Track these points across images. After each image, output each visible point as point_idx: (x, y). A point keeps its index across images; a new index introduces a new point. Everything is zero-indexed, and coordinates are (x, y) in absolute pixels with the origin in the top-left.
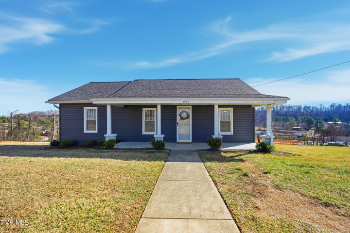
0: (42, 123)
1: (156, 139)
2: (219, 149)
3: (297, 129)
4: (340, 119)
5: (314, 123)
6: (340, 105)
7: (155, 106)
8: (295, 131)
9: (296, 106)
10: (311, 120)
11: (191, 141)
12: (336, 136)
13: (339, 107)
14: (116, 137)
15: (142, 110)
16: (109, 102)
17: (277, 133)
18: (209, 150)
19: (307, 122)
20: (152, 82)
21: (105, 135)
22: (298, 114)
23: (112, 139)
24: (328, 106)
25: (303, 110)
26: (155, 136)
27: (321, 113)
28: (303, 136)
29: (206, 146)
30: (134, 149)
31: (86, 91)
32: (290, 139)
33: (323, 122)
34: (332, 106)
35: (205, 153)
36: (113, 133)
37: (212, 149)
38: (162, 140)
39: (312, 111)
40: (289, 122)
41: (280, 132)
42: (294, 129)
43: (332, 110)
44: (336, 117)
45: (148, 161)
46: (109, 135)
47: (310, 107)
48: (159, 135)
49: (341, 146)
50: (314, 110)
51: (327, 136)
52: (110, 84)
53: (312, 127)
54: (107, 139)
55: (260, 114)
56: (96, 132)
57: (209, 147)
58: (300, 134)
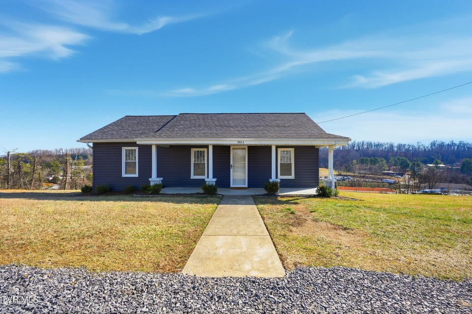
0: (48, 165)
1: (207, 183)
2: (277, 194)
3: (388, 174)
4: (443, 161)
5: (410, 165)
6: (443, 143)
7: (207, 146)
8: (385, 177)
9: (387, 144)
10: (406, 161)
11: (246, 186)
12: (436, 182)
13: (442, 145)
14: (162, 181)
15: (190, 151)
16: (154, 141)
17: (362, 179)
18: (265, 195)
19: (401, 164)
20: (201, 117)
21: (150, 179)
22: (390, 154)
23: (158, 183)
24: (427, 144)
25: (396, 149)
26: (206, 180)
27: (419, 152)
28: (395, 183)
29: (262, 191)
30: (183, 194)
31: (122, 127)
32: (378, 186)
33: (422, 165)
34: (433, 144)
35: (261, 198)
36: (158, 176)
37: (269, 194)
38: (214, 184)
39: (408, 150)
40: (377, 165)
41: (367, 178)
42: (385, 174)
43: (432, 149)
44: (438, 158)
45: (200, 204)
46: (155, 179)
47: (404, 145)
48: (210, 180)
49: (437, 194)
50: (411, 148)
51: (425, 183)
52: (151, 118)
53: (408, 171)
54: (152, 184)
55: (341, 154)
56: (137, 175)
57: (265, 192)
58: (392, 181)
